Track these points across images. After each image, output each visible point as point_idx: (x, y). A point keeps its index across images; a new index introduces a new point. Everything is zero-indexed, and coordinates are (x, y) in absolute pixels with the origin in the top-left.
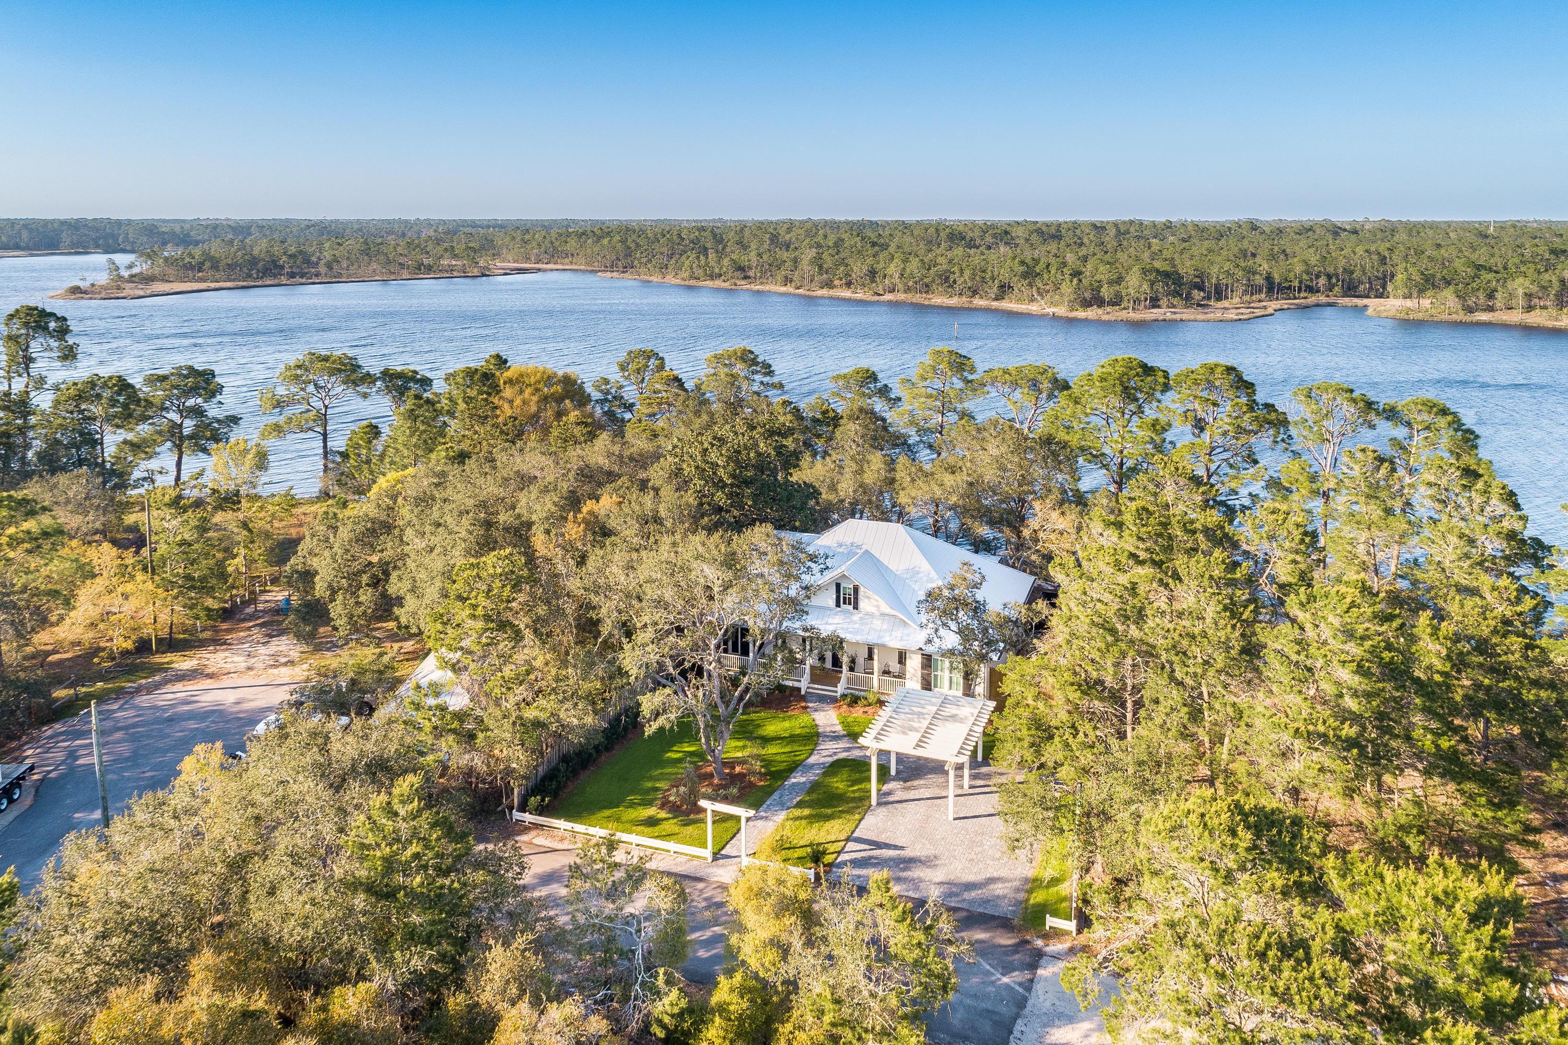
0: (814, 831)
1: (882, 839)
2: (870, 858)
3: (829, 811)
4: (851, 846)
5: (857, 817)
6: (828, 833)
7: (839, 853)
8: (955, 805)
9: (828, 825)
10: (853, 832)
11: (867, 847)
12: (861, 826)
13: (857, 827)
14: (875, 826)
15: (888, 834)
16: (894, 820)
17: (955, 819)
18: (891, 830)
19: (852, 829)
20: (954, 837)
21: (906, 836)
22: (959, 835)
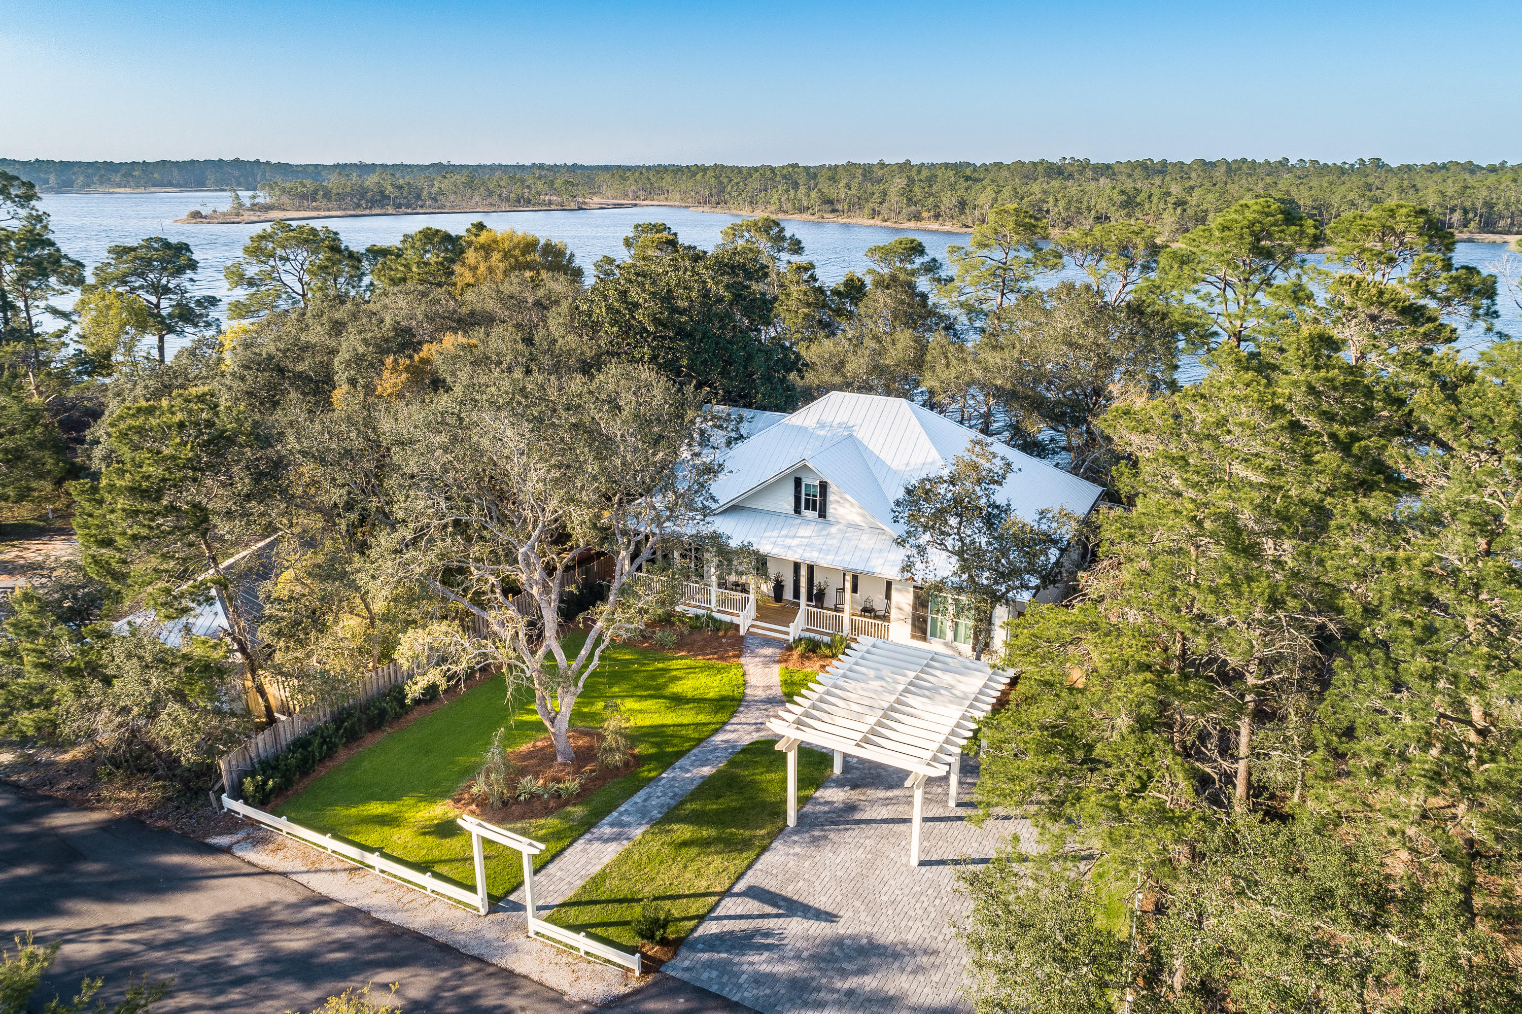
2: (757, 932)
6: (699, 874)
7: (702, 918)
8: (925, 836)
9: (703, 859)
10: (740, 877)
12: (755, 868)
13: (749, 867)
14: (781, 868)
15: (800, 884)
16: (818, 858)
17: (922, 864)
18: (806, 876)
19: (740, 871)
20: (914, 901)
21: (830, 892)
22: (923, 898)
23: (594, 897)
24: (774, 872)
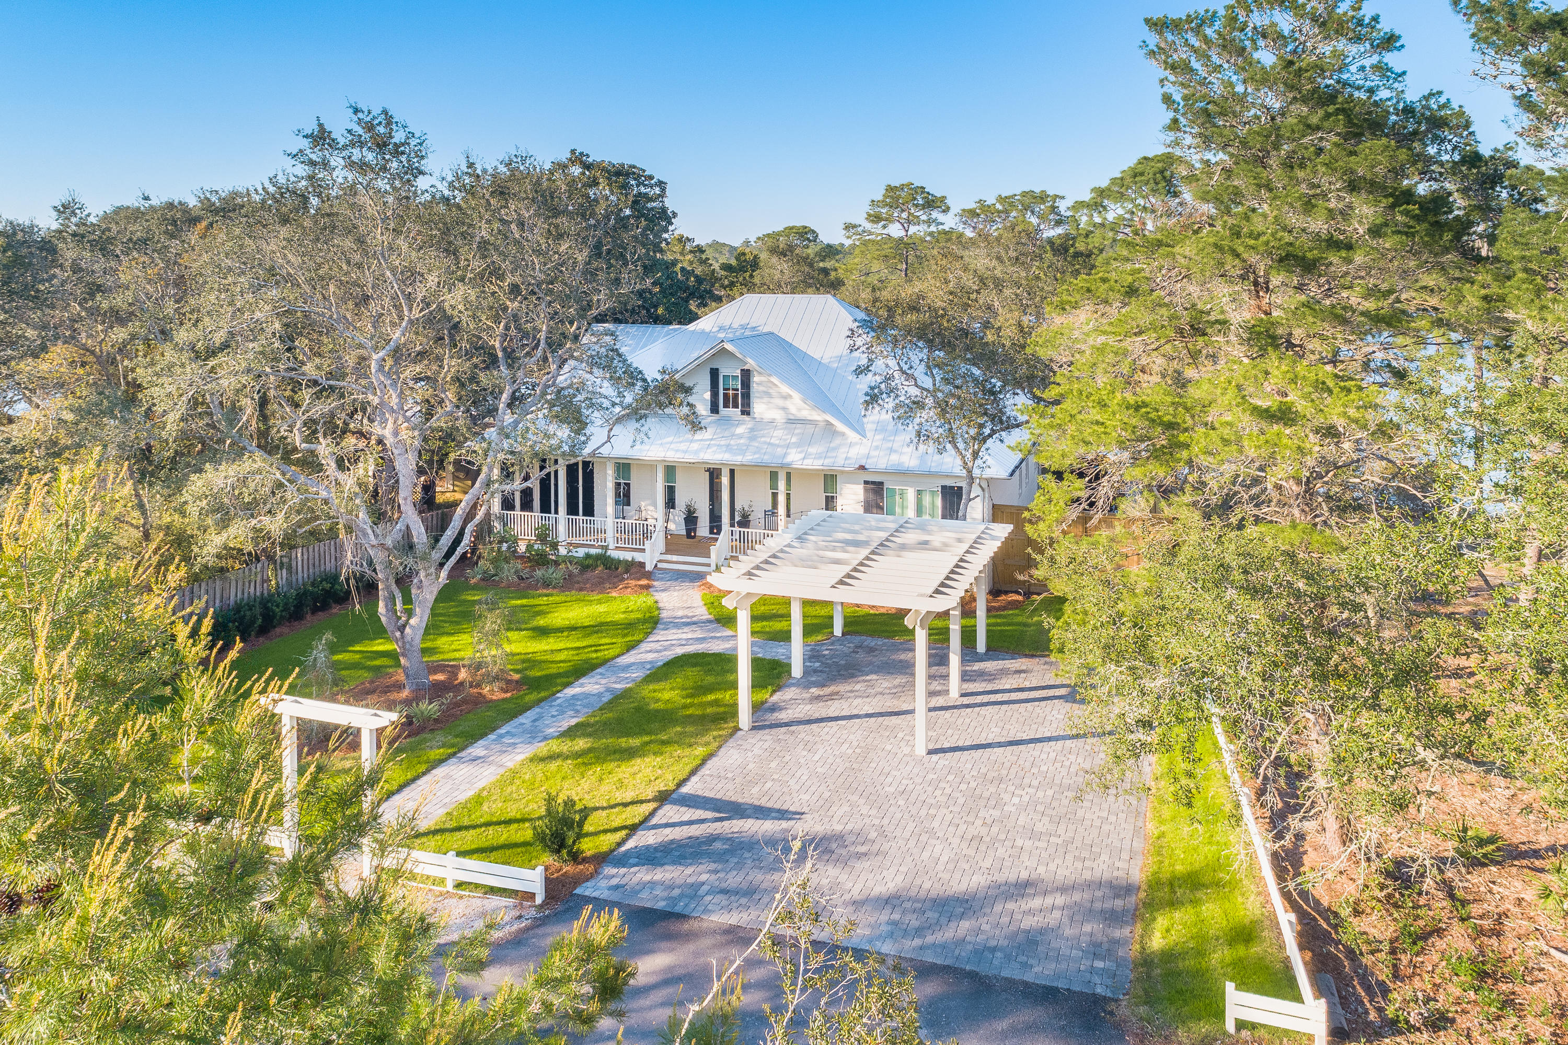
0: (585, 784)
1: (752, 796)
2: (712, 839)
3: (635, 742)
4: (670, 813)
5: (700, 751)
6: (621, 784)
7: (633, 829)
8: (930, 726)
9: (625, 770)
10: (680, 784)
11: (709, 815)
12: (705, 771)
13: (693, 772)
14: (739, 770)
15: (768, 785)
16: (787, 758)
17: (931, 752)
18: (776, 776)
19: (681, 777)
20: (930, 789)
21: (813, 789)
22: (942, 785)
23: (466, 822)
24: (730, 775)
